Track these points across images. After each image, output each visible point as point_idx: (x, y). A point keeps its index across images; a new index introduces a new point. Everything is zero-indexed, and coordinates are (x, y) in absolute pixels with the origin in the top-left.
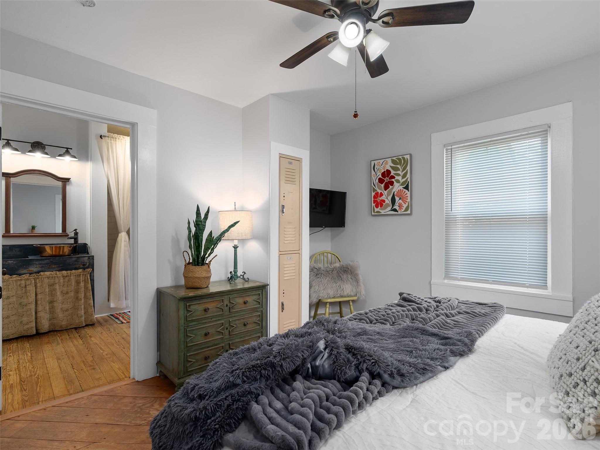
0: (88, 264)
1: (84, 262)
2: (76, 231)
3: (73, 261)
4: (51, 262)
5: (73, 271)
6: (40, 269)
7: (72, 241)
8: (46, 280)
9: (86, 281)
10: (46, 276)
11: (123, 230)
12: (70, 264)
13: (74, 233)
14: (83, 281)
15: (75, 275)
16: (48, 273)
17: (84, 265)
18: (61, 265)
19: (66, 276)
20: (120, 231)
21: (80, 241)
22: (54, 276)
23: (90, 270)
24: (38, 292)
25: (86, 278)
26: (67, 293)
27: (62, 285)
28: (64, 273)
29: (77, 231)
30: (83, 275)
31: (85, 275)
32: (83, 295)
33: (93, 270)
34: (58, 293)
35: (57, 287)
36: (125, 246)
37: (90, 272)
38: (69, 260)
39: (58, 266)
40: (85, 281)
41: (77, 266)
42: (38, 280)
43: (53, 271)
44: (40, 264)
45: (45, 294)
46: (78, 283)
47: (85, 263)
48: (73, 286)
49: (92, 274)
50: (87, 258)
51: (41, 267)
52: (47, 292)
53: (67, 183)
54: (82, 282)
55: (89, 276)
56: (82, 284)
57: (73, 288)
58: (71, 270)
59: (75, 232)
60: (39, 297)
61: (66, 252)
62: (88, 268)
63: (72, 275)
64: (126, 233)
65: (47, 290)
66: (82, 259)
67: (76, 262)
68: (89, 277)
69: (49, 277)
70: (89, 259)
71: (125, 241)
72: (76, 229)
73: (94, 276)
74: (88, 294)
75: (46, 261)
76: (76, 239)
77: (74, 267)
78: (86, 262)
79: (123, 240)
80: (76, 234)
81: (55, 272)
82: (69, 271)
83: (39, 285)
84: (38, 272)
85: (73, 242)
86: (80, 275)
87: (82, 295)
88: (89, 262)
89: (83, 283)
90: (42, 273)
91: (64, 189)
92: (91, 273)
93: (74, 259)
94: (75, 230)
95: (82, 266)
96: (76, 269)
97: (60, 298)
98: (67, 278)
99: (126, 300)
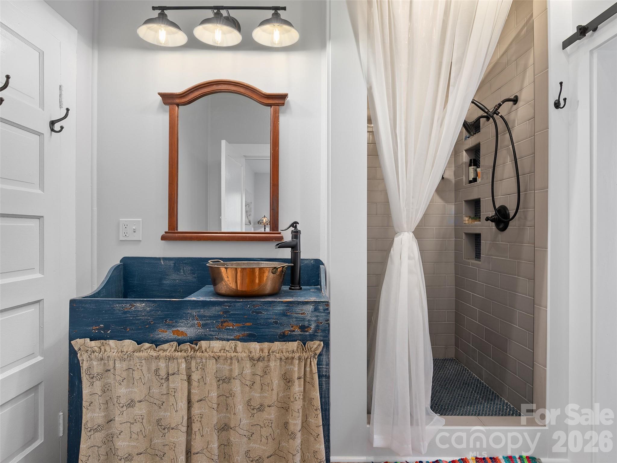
0: (313, 326)
1: (303, 320)
2: (296, 227)
3: (276, 314)
4: (226, 312)
5: (277, 345)
6: (201, 331)
7: (287, 253)
8: (212, 366)
9: (308, 379)
10: (212, 354)
11: (405, 226)
12: (271, 323)
13: (292, 232)
14: (299, 378)
15: (281, 359)
16: (216, 345)
17: (303, 328)
18: (248, 324)
19: (259, 360)
20: (397, 230)
21: (305, 254)
22: (229, 354)
23: (316, 345)
24: (194, 398)
25: (308, 369)
26: (261, 408)
27: (248, 383)
28: (255, 346)
29: (299, 227)
30: (300, 359)
31: (306, 360)
32: (299, 422)
33: (327, 345)
34: (240, 408)
35: (236, 387)
36: (410, 272)
37: (318, 352)
38: (267, 310)
39: (241, 325)
40: (305, 379)
41: (287, 330)
42: (193, 364)
43: (228, 340)
44: (201, 317)
45: (210, 404)
46: (287, 380)
47: (306, 324)
48: (275, 392)
49: (324, 357)
50: (311, 308)
51: (204, 326)
52: (215, 400)
53: (282, 108)
54: (297, 382)
55: (315, 362)
56: (297, 388)
57: (275, 397)
58: (272, 341)
59: (292, 229)
60: (196, 411)
61: (266, 284)
62: (312, 338)
63: (272, 357)
64: (412, 235)
65: (214, 394)
66: (298, 309)
67: (284, 318)
68: (315, 369)
69: (219, 357)
70: (316, 310)
71: (409, 258)
72: (296, 223)
73: (328, 364)
74: (312, 420)
75: (214, 308)
76: (295, 247)
77: (279, 332)
78: (309, 321)
79: (405, 256)
80: (296, 234)
81: (232, 343)
82: (266, 345)
83: (195, 377)
84: (194, 341)
85: (289, 257)
86: (293, 358)
87: (296, 423)
88: (317, 321)
89: (300, 386)
90: (204, 344)
91: (274, 124)
92: (320, 355)
93: (280, 308)
94: (294, 225)
95: (298, 332)
96: (285, 338)
97: (244, 422)
98: (261, 364)
99: (412, 424)
